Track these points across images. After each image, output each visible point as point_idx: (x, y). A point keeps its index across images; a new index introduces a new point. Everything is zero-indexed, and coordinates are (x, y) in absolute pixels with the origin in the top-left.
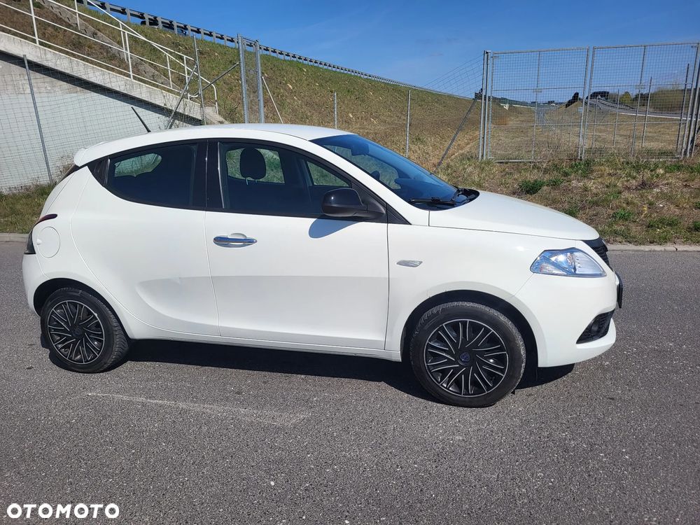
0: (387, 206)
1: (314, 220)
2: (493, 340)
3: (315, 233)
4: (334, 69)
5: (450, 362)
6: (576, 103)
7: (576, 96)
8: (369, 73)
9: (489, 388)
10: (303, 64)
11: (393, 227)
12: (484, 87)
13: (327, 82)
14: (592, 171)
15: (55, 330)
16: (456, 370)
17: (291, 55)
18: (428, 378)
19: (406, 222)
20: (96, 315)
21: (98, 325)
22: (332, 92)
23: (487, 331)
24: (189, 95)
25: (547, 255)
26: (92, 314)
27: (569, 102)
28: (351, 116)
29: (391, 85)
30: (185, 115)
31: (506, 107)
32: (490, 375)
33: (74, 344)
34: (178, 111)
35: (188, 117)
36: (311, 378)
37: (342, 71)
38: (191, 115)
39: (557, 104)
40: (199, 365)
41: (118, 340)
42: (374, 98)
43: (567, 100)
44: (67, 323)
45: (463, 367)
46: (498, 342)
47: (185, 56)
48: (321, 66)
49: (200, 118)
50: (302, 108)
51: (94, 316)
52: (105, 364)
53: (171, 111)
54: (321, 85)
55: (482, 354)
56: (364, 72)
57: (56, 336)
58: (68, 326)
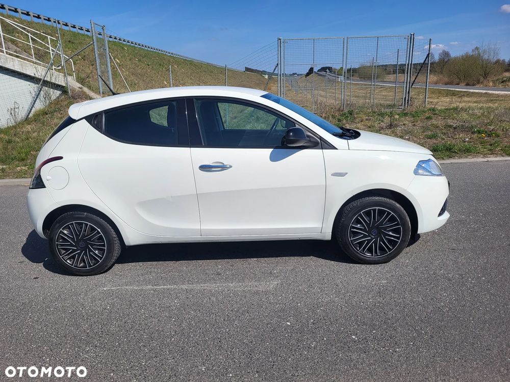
0: (321, 138)
1: (272, 150)
2: (392, 219)
3: (273, 158)
4: (146, 48)
5: (365, 236)
6: (312, 74)
7: (311, 70)
8: (171, 52)
9: (390, 250)
10: (123, 44)
11: (327, 152)
12: (279, 63)
13: (143, 58)
14: (355, 118)
15: (62, 245)
16: (369, 241)
17: (113, 37)
18: (351, 249)
19: (334, 148)
20: (99, 230)
21: (101, 238)
22: (148, 65)
23: (389, 213)
24: (54, 67)
25: (421, 164)
26: (95, 230)
27: (307, 74)
28: (166, 83)
29: (188, 61)
30: (52, 83)
31: (266, 77)
32: (390, 241)
33: (79, 254)
34: (45, 79)
35: (54, 84)
36: (263, 260)
37: (152, 50)
38: (56, 83)
39: (298, 75)
40: (174, 261)
41: (117, 247)
42: (178, 70)
43: (306, 73)
44: (73, 239)
45: (374, 238)
46: (396, 220)
47: (49, 37)
48: (136, 46)
49: (64, 85)
50: (130, 77)
51: (98, 231)
52: (106, 266)
53: (40, 80)
54: (140, 60)
55: (385, 229)
56: (168, 51)
57: (62, 250)
58: (74, 241)
